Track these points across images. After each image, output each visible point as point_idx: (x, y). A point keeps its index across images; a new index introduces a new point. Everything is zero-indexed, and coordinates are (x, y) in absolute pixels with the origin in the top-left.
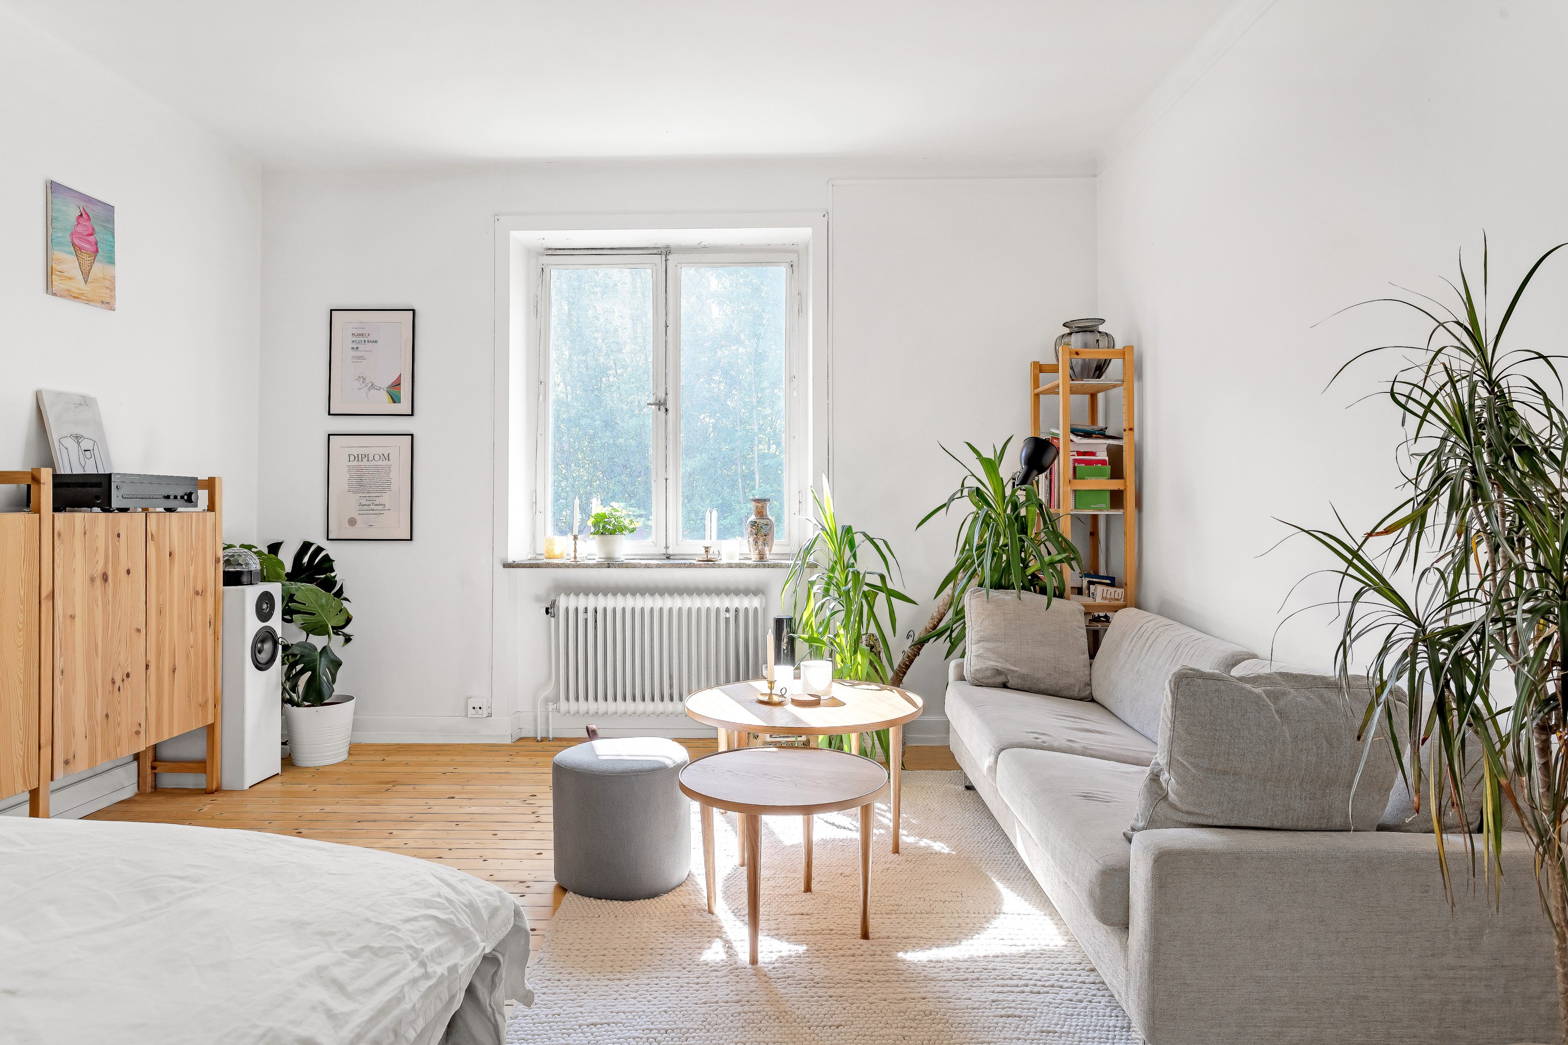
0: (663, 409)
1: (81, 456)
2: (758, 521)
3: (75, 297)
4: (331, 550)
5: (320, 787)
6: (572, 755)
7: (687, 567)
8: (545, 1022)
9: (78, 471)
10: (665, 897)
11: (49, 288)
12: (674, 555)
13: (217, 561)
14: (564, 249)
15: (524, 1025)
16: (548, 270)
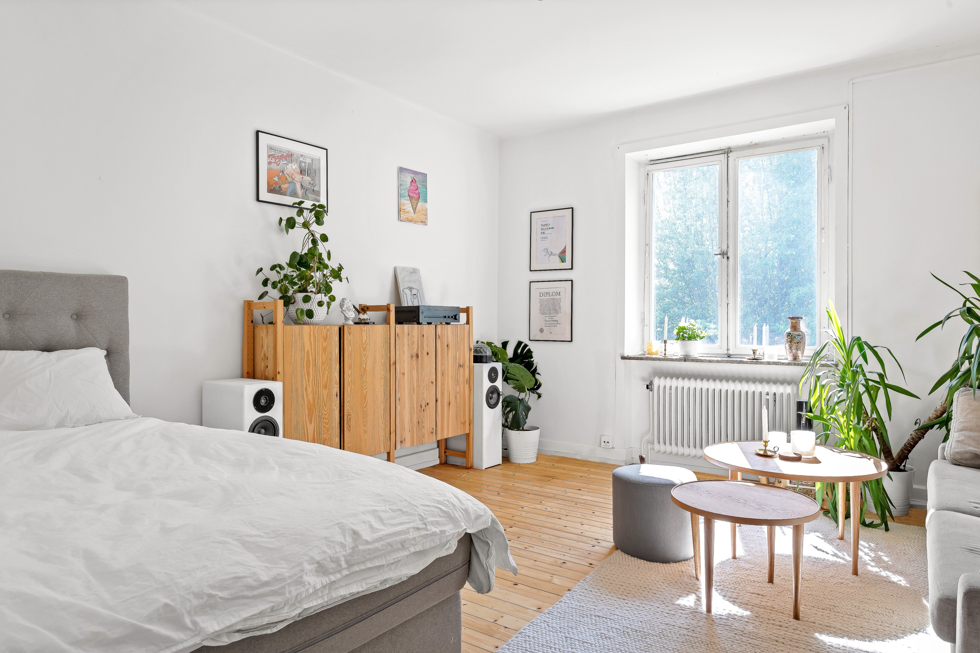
0: (725, 257)
1: (412, 298)
2: (792, 333)
3: (410, 221)
4: (532, 346)
5: (517, 474)
6: (626, 471)
7: (738, 363)
8: (574, 608)
9: (410, 304)
10: (672, 565)
11: (400, 219)
12: (733, 355)
13: (470, 350)
14: (662, 159)
15: (563, 606)
16: (651, 174)
